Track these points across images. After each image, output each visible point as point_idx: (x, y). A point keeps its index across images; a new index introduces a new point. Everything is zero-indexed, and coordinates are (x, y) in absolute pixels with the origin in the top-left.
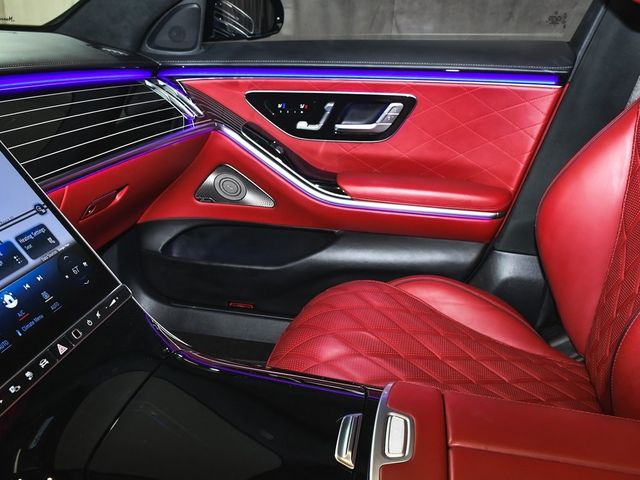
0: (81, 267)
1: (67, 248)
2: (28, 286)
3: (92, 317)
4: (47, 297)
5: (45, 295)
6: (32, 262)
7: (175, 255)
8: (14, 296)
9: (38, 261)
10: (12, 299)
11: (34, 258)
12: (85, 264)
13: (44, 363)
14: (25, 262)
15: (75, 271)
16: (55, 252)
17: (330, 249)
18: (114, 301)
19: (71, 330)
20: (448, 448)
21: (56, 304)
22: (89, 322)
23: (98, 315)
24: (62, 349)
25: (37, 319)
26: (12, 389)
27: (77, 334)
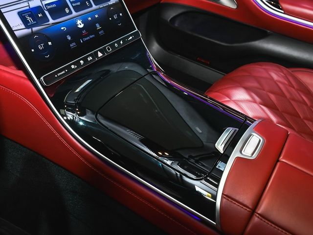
0: (118, 15)
1: (113, 4)
2: (90, 19)
3: (118, 42)
4: (98, 26)
5: (98, 25)
6: (94, 7)
7: (176, 25)
8: (82, 22)
9: (97, 7)
10: (81, 23)
11: (96, 5)
12: (121, 14)
13: (90, 59)
14: (91, 6)
15: (115, 17)
16: (107, 4)
17: (262, 41)
18: (131, 38)
19: (107, 46)
20: (278, 161)
21: (102, 31)
22: (116, 45)
23: (121, 42)
24: (100, 54)
25: (91, 37)
26: (73, 67)
27: (109, 49)
